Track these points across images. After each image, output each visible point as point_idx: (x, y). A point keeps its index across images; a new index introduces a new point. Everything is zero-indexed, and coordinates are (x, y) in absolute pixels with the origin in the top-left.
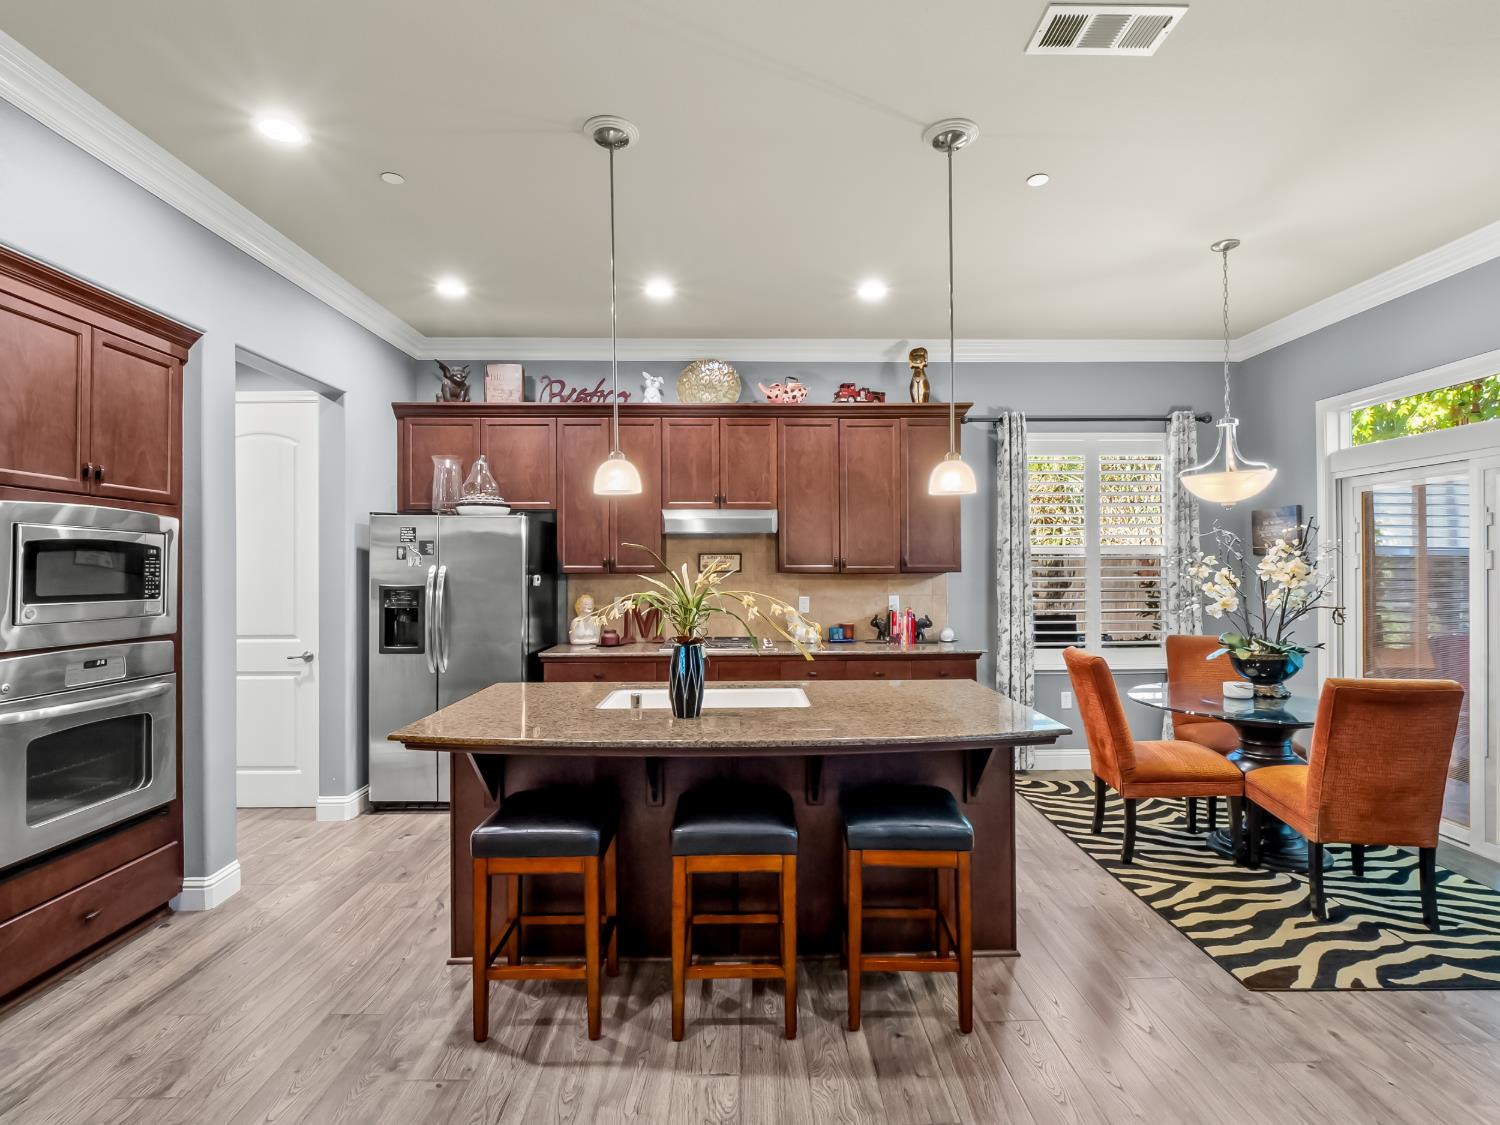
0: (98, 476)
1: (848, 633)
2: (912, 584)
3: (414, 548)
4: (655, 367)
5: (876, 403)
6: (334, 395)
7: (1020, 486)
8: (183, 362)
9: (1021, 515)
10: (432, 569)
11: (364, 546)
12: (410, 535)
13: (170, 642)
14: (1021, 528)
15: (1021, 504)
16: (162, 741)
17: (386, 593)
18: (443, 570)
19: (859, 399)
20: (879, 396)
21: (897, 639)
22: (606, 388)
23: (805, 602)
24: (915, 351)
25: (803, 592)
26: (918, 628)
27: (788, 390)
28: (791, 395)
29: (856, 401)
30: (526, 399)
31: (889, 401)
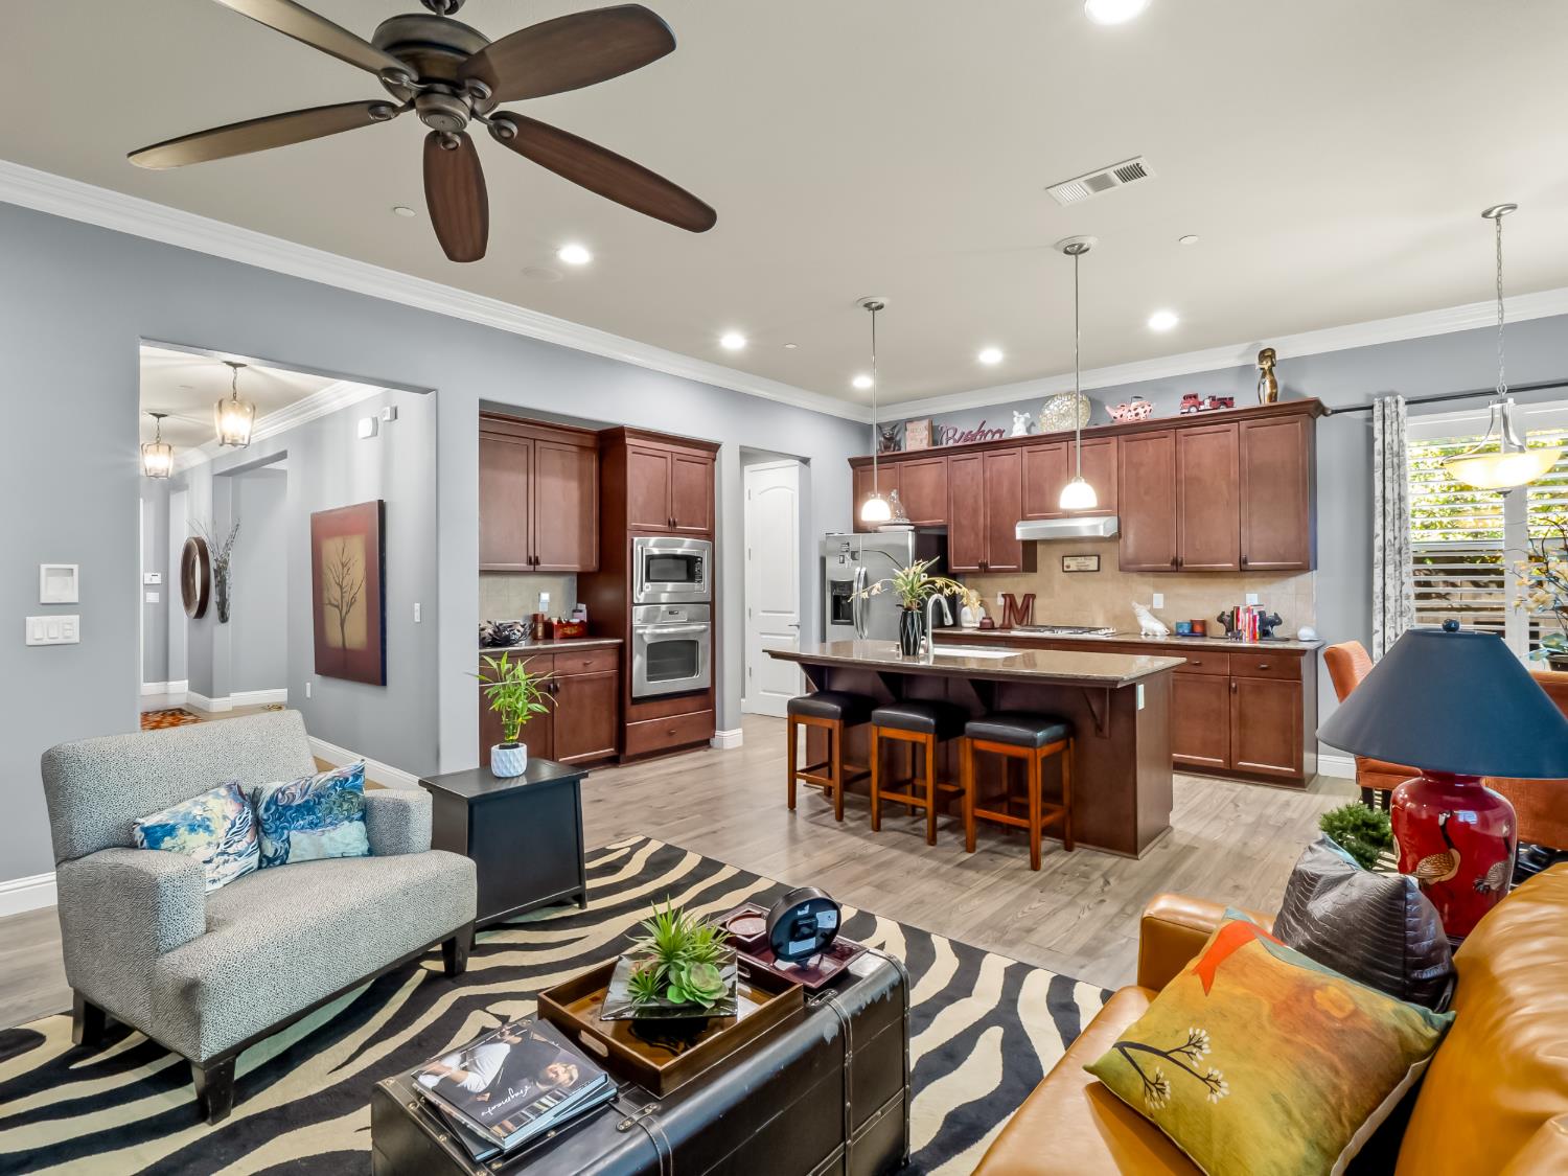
0: (675, 524)
1: (1198, 628)
2: (1271, 583)
3: (848, 556)
4: (1022, 406)
5: (1223, 409)
6: (805, 461)
7: (1395, 476)
8: (714, 460)
9: (1397, 506)
10: (858, 569)
11: (824, 555)
12: (845, 548)
13: (708, 606)
14: (1397, 522)
15: (1396, 496)
16: (704, 656)
17: (835, 585)
18: (864, 569)
19: (1202, 407)
20: (1227, 402)
21: (1238, 637)
22: (986, 428)
23: (1159, 600)
24: (1263, 352)
25: (1158, 589)
26: (1266, 625)
27: (1132, 409)
28: (1133, 413)
29: (1199, 411)
30: (935, 443)
31: (1239, 405)
